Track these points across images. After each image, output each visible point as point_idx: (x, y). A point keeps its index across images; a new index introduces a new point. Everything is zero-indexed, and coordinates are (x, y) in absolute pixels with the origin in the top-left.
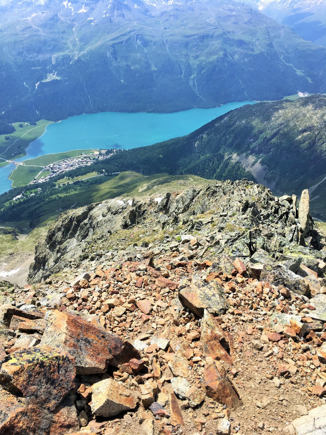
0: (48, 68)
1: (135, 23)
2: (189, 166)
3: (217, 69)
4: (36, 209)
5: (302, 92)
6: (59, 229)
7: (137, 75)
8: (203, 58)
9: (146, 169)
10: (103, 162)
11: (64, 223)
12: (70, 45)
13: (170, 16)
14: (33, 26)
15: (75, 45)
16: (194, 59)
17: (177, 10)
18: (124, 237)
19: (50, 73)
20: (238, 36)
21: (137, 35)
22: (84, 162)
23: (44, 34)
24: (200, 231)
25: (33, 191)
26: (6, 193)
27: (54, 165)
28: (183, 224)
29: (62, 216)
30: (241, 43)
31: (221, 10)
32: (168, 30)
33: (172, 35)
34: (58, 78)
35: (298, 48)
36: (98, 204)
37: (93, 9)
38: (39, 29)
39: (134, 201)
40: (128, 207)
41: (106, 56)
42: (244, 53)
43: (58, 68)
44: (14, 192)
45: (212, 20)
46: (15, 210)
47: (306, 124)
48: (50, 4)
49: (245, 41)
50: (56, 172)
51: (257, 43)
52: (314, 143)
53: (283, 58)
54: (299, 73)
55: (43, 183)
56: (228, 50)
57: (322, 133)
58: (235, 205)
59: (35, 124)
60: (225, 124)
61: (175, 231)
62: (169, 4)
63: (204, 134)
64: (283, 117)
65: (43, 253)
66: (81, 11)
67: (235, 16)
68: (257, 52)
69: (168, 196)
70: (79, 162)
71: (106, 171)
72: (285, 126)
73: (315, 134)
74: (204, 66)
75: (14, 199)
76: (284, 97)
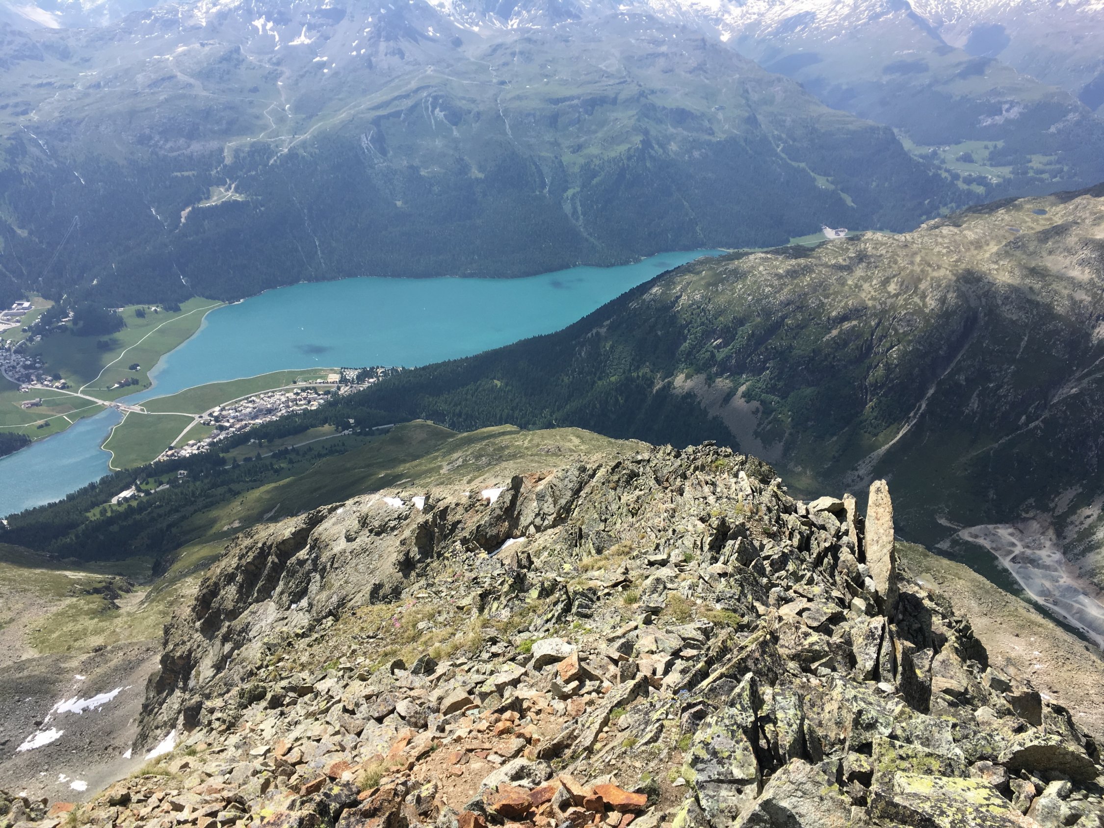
0: (213, 172)
1: (430, 70)
2: (568, 407)
3: (628, 176)
4: (170, 526)
5: (833, 228)
6: (230, 578)
7: (436, 189)
8: (594, 150)
9: (460, 415)
10: (349, 400)
11: (243, 562)
12: (271, 120)
13: (513, 54)
14: (179, 74)
15: (281, 120)
16: (573, 152)
17: (529, 40)
18: (374, 627)
19: (218, 186)
20: (677, 99)
21: (436, 98)
22: (300, 400)
23: (205, 93)
24: (590, 621)
25: (165, 478)
26: (92, 486)
27: (223, 409)
28: (539, 597)
29: (239, 542)
30: (681, 116)
31: (633, 41)
32: (508, 87)
33: (519, 98)
34: (239, 198)
35: (816, 126)
36: (336, 508)
37: (327, 38)
38: (192, 81)
39: (427, 498)
40: (412, 515)
41: (360, 145)
42: (691, 139)
43: (240, 173)
44: (113, 484)
45: (613, 64)
46: (115, 528)
47: (846, 304)
48: (221, 24)
49: (693, 111)
50: (227, 428)
51: (720, 116)
52: (870, 348)
53: (783, 150)
54: (822, 183)
55: (193, 456)
56: (653, 132)
57: (887, 324)
58: (690, 528)
59: (177, 309)
60: (653, 303)
61: (517, 619)
62: (510, 27)
63: (601, 326)
64: (790, 287)
65: (184, 643)
66: (296, 42)
67: (667, 55)
68: (720, 137)
69: (517, 483)
70: (288, 400)
71: (358, 423)
72: (798, 307)
73: (871, 326)
74: (597, 168)
75: (114, 501)
76: (792, 240)
